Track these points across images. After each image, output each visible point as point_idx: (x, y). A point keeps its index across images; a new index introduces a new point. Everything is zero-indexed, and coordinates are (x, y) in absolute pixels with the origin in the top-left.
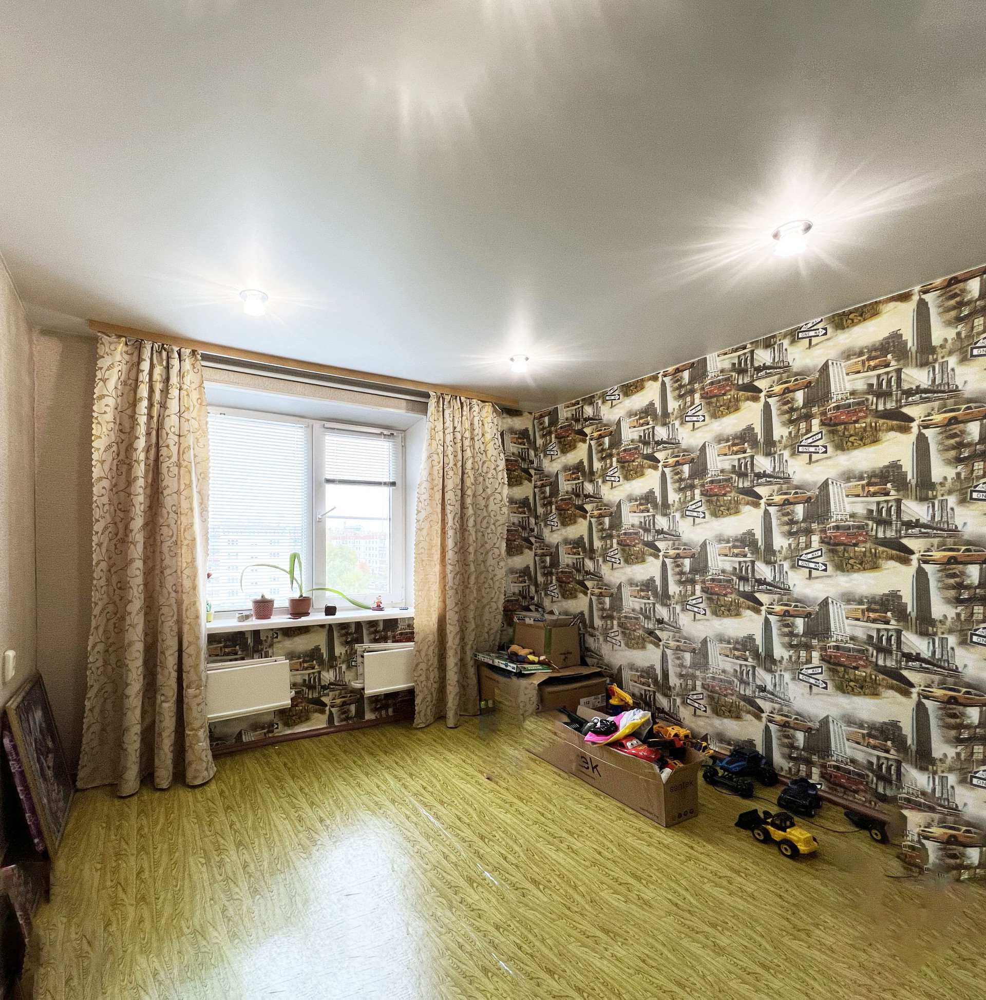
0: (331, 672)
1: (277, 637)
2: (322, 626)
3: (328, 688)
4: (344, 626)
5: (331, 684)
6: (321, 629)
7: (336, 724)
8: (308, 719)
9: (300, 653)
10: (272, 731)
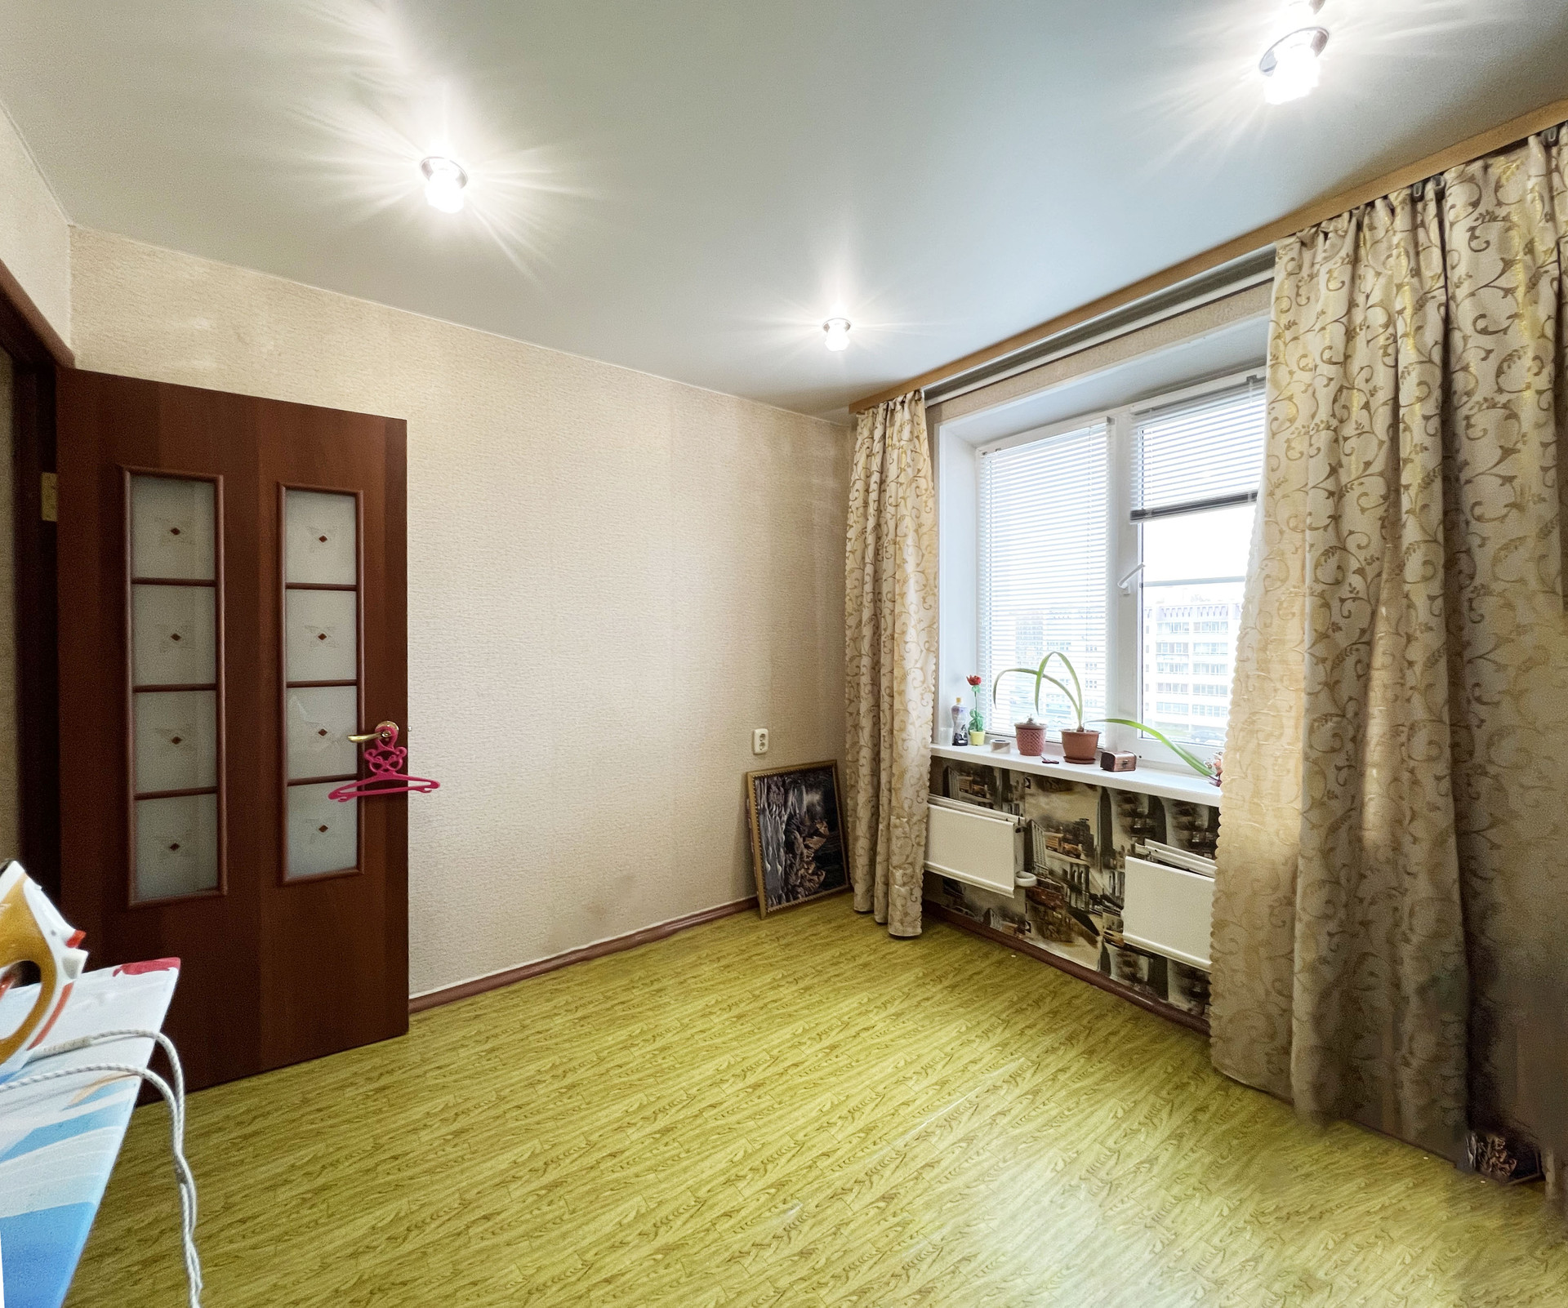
0: (1106, 875)
1: (1029, 787)
2: (1092, 787)
3: (1100, 903)
4: (1129, 798)
5: (1104, 897)
6: (1090, 792)
7: (1113, 977)
8: (1069, 941)
9: (1060, 824)
10: (1023, 932)
